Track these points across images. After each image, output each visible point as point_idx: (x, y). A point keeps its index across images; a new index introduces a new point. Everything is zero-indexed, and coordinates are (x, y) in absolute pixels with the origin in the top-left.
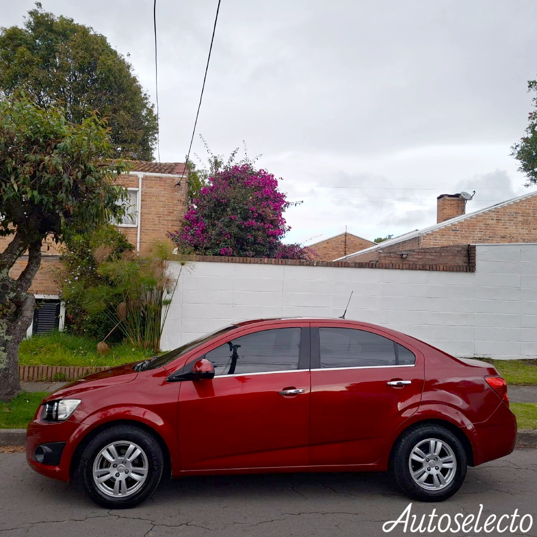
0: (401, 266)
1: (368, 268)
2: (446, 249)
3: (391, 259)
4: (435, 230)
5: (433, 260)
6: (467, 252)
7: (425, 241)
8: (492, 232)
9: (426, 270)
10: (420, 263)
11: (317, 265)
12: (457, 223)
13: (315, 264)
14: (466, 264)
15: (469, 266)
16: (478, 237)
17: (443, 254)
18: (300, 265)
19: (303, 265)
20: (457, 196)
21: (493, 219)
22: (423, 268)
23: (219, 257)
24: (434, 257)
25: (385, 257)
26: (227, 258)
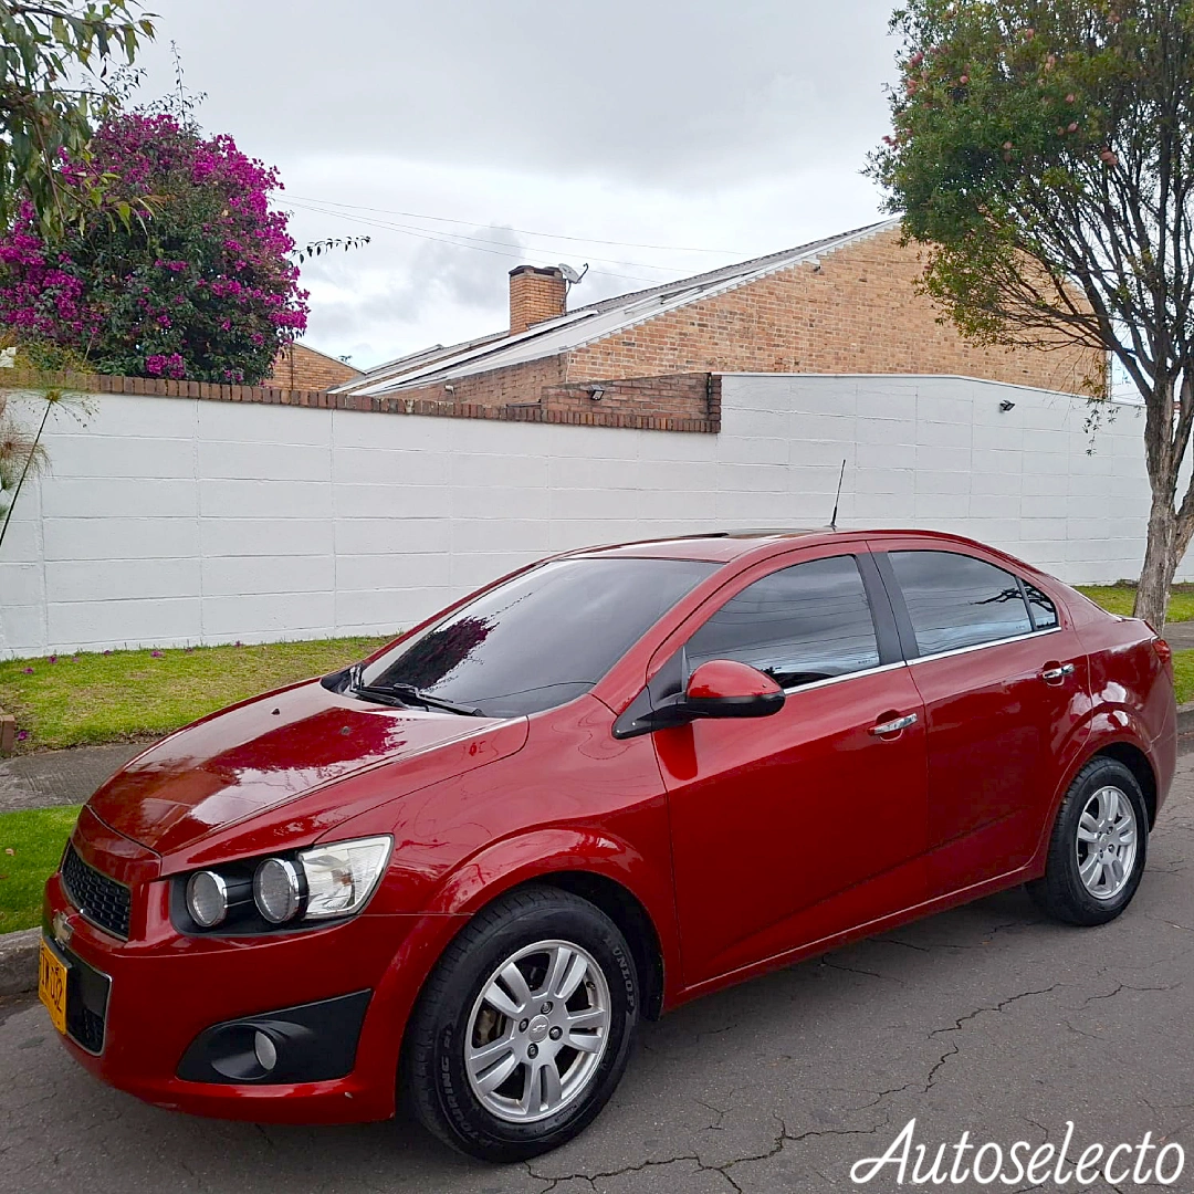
0: (590, 418)
1: (526, 421)
2: (668, 381)
3: (569, 401)
4: (592, 342)
5: (647, 405)
6: (704, 390)
7: (574, 364)
8: (692, 352)
9: (636, 428)
10: (624, 413)
11: (413, 413)
12: (631, 327)
13: (409, 410)
14: (703, 416)
15: (710, 423)
16: (668, 360)
17: (664, 393)
18: (372, 411)
19: (380, 411)
20: (550, 271)
21: (693, 324)
22: (631, 424)
23: (150, 382)
24: (648, 400)
25: (557, 395)
26: (172, 384)
